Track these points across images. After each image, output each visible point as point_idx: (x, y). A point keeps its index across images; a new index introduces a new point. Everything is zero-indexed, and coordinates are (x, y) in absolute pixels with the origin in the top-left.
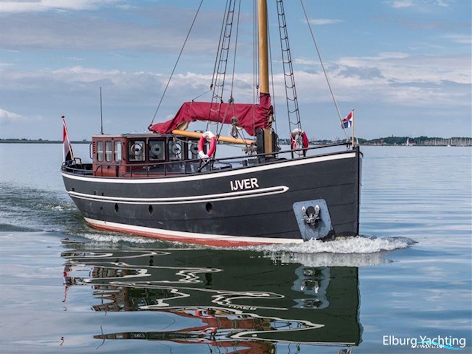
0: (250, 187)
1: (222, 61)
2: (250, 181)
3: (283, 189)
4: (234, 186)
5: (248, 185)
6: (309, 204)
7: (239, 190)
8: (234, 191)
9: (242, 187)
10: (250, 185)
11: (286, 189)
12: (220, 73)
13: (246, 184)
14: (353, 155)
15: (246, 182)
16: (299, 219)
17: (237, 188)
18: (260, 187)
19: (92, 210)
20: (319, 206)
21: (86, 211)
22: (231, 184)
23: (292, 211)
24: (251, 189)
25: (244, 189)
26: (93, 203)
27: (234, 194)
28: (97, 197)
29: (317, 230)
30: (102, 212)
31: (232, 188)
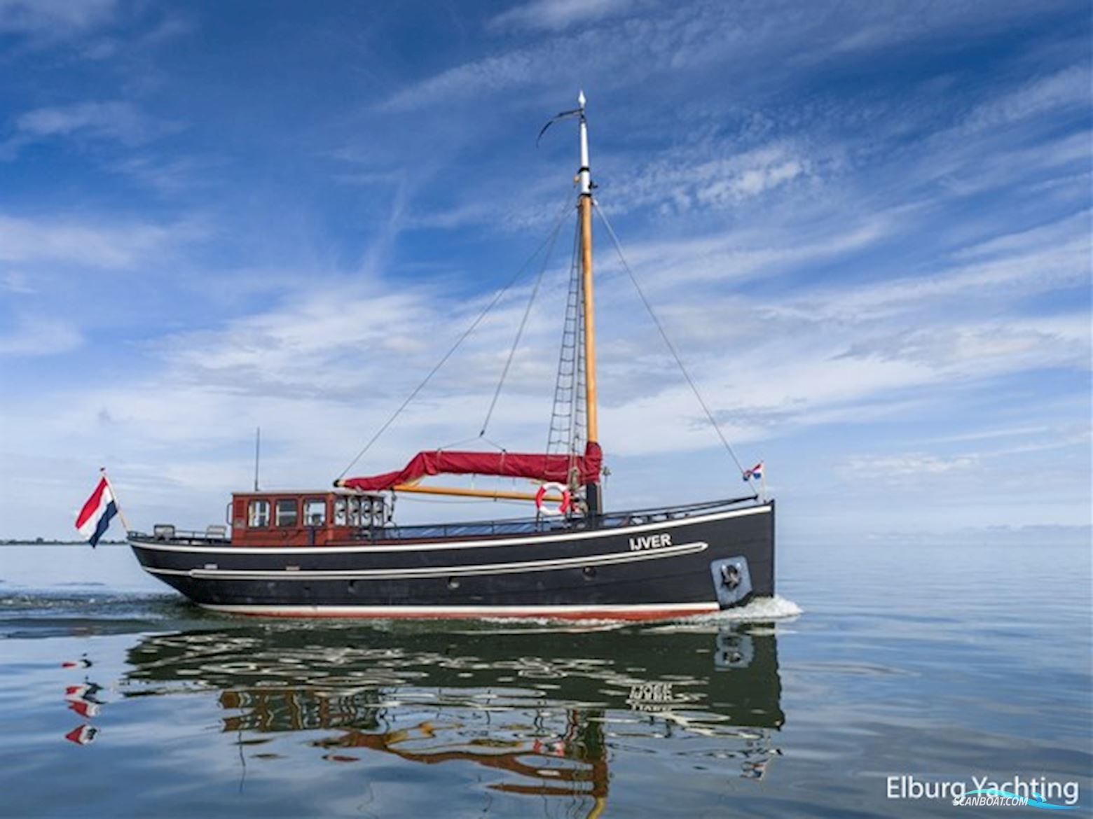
0: (658, 545)
1: (563, 389)
2: (660, 539)
3: (700, 547)
4: (636, 543)
5: (656, 543)
6: (729, 562)
7: (643, 548)
8: (635, 550)
9: (647, 546)
10: (660, 543)
11: (705, 546)
12: (561, 401)
13: (654, 542)
14: (768, 509)
15: (653, 539)
16: (718, 580)
17: (640, 546)
18: (673, 545)
19: (273, 593)
20: (740, 564)
21: (247, 597)
22: (632, 542)
23: (709, 570)
24: (660, 548)
25: (651, 547)
26: (278, 582)
27: (635, 554)
28: (292, 573)
29: (735, 592)
30: (307, 594)
31: (633, 546)
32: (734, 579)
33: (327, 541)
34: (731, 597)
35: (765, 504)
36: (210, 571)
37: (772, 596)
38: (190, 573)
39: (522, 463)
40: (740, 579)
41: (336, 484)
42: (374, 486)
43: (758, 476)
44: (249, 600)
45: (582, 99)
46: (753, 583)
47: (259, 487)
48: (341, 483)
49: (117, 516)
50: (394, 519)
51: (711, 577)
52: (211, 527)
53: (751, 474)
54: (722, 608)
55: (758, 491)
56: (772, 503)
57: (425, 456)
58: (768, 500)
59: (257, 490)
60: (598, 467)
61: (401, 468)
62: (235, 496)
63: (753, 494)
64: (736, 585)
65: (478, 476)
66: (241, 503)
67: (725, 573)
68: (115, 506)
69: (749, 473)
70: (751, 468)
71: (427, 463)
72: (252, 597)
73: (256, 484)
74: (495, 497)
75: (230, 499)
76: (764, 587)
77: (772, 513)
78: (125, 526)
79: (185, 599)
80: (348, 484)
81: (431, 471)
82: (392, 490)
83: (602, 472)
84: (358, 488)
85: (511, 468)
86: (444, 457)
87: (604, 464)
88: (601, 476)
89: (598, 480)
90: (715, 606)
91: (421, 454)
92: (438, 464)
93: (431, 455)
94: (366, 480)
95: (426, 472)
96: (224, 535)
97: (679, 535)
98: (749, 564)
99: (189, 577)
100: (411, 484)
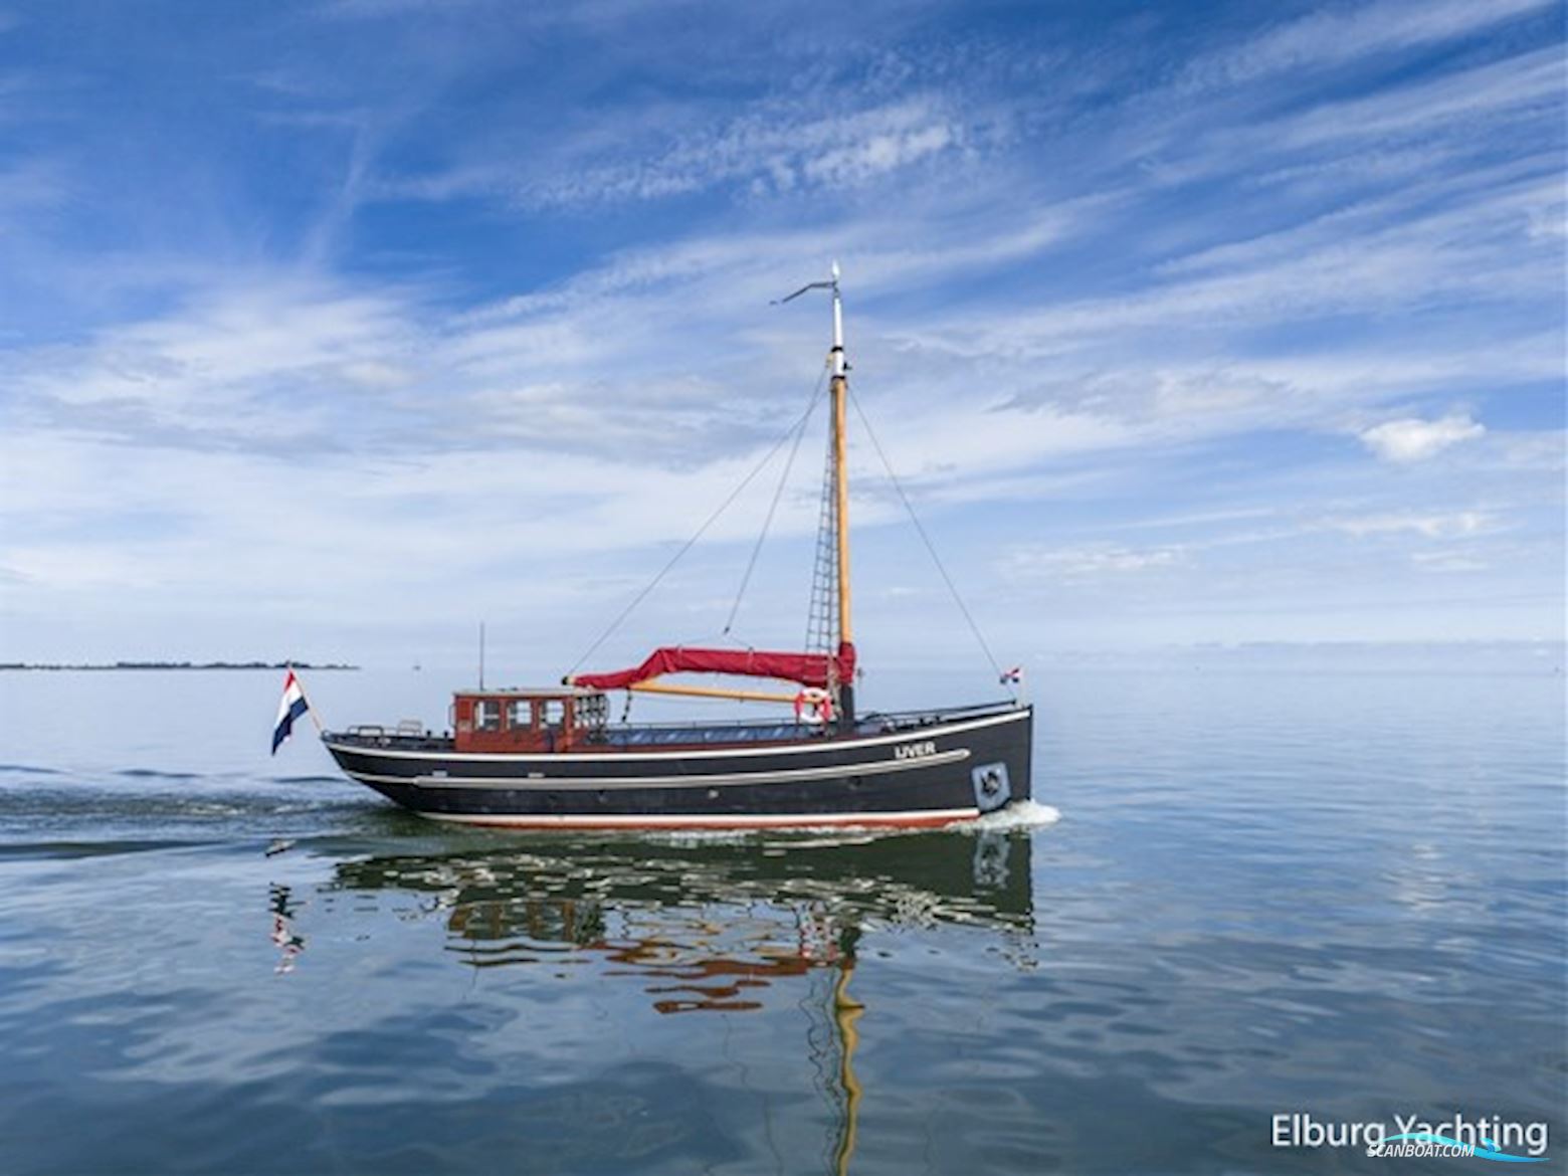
0: (923, 754)
2: (924, 747)
3: (964, 754)
4: (901, 752)
5: (921, 752)
6: (989, 768)
7: (908, 757)
8: (900, 759)
9: (912, 754)
10: (924, 751)
11: (967, 753)
13: (918, 751)
14: (1026, 714)
15: (918, 747)
16: (978, 786)
17: (904, 755)
18: (938, 752)
19: (513, 803)
20: (1000, 770)
21: (480, 806)
22: (897, 751)
23: (970, 777)
24: (925, 756)
25: (916, 756)
26: (518, 792)
27: (901, 762)
28: (535, 781)
29: (994, 798)
30: (553, 803)
31: (898, 754)
32: (993, 784)
33: (566, 747)
34: (991, 803)
35: (1023, 709)
36: (440, 779)
37: (1029, 799)
38: (415, 781)
39: (772, 663)
40: (1000, 785)
41: (564, 682)
42: (609, 685)
43: (1016, 680)
44: (485, 809)
45: (836, 271)
46: (1012, 789)
47: (485, 686)
48: (571, 680)
49: (306, 714)
50: (628, 720)
51: (971, 783)
52: (404, 722)
53: (1010, 678)
54: (983, 813)
55: (1016, 695)
56: (1030, 708)
57: (665, 655)
58: (1026, 705)
59: (482, 689)
60: (851, 668)
61: (637, 665)
62: (458, 697)
63: (1010, 698)
64: (995, 791)
65: (723, 676)
66: (464, 705)
67: (986, 780)
68: (304, 702)
69: (1007, 676)
70: (1009, 672)
71: (667, 661)
72: (489, 806)
73: (481, 683)
74: (742, 699)
75: (452, 700)
76: (1021, 792)
77: (1029, 719)
78: (318, 726)
79: (394, 805)
80: (580, 682)
81: (671, 668)
82: (628, 688)
83: (856, 672)
84: (590, 687)
85: (759, 668)
86: (687, 656)
87: (858, 665)
88: (855, 678)
89: (851, 681)
90: (974, 812)
91: (659, 651)
92: (680, 663)
93: (670, 652)
94: (599, 678)
95: (667, 670)
96: (419, 731)
97: (942, 743)
98: (1009, 769)
99: (412, 784)
100: (650, 683)
